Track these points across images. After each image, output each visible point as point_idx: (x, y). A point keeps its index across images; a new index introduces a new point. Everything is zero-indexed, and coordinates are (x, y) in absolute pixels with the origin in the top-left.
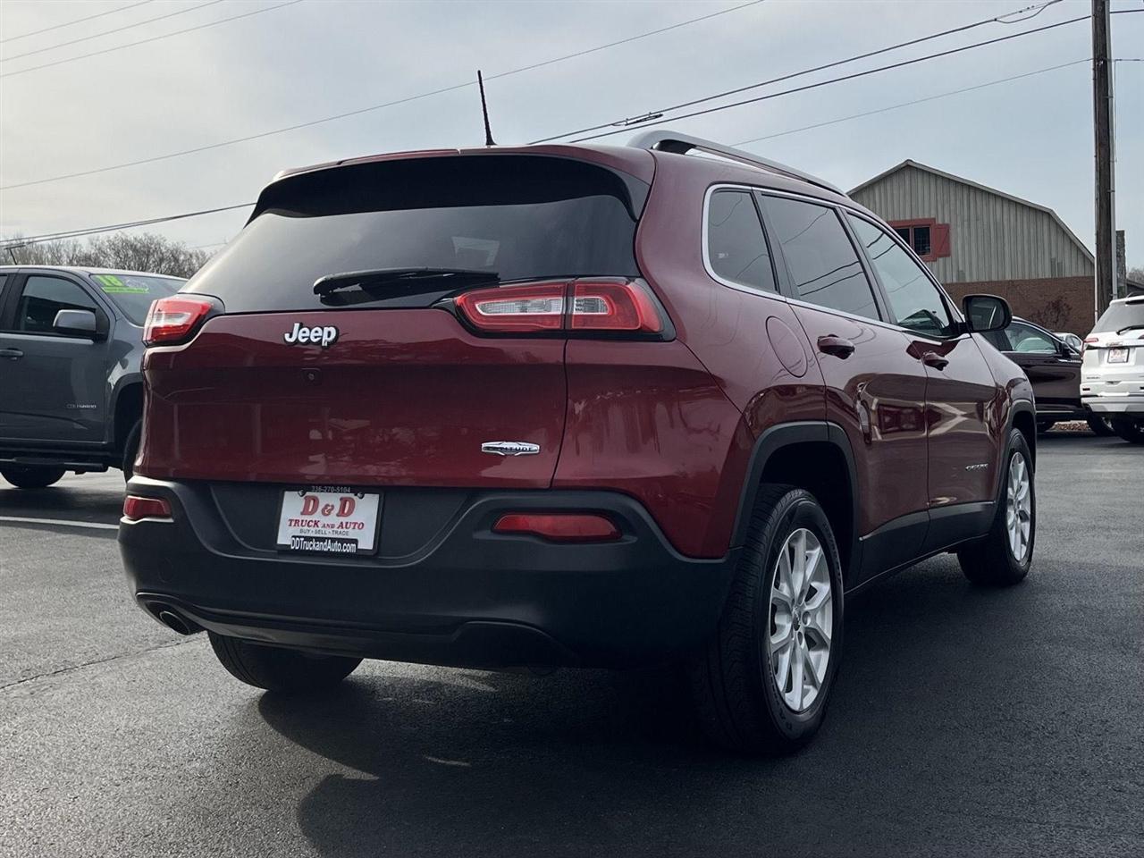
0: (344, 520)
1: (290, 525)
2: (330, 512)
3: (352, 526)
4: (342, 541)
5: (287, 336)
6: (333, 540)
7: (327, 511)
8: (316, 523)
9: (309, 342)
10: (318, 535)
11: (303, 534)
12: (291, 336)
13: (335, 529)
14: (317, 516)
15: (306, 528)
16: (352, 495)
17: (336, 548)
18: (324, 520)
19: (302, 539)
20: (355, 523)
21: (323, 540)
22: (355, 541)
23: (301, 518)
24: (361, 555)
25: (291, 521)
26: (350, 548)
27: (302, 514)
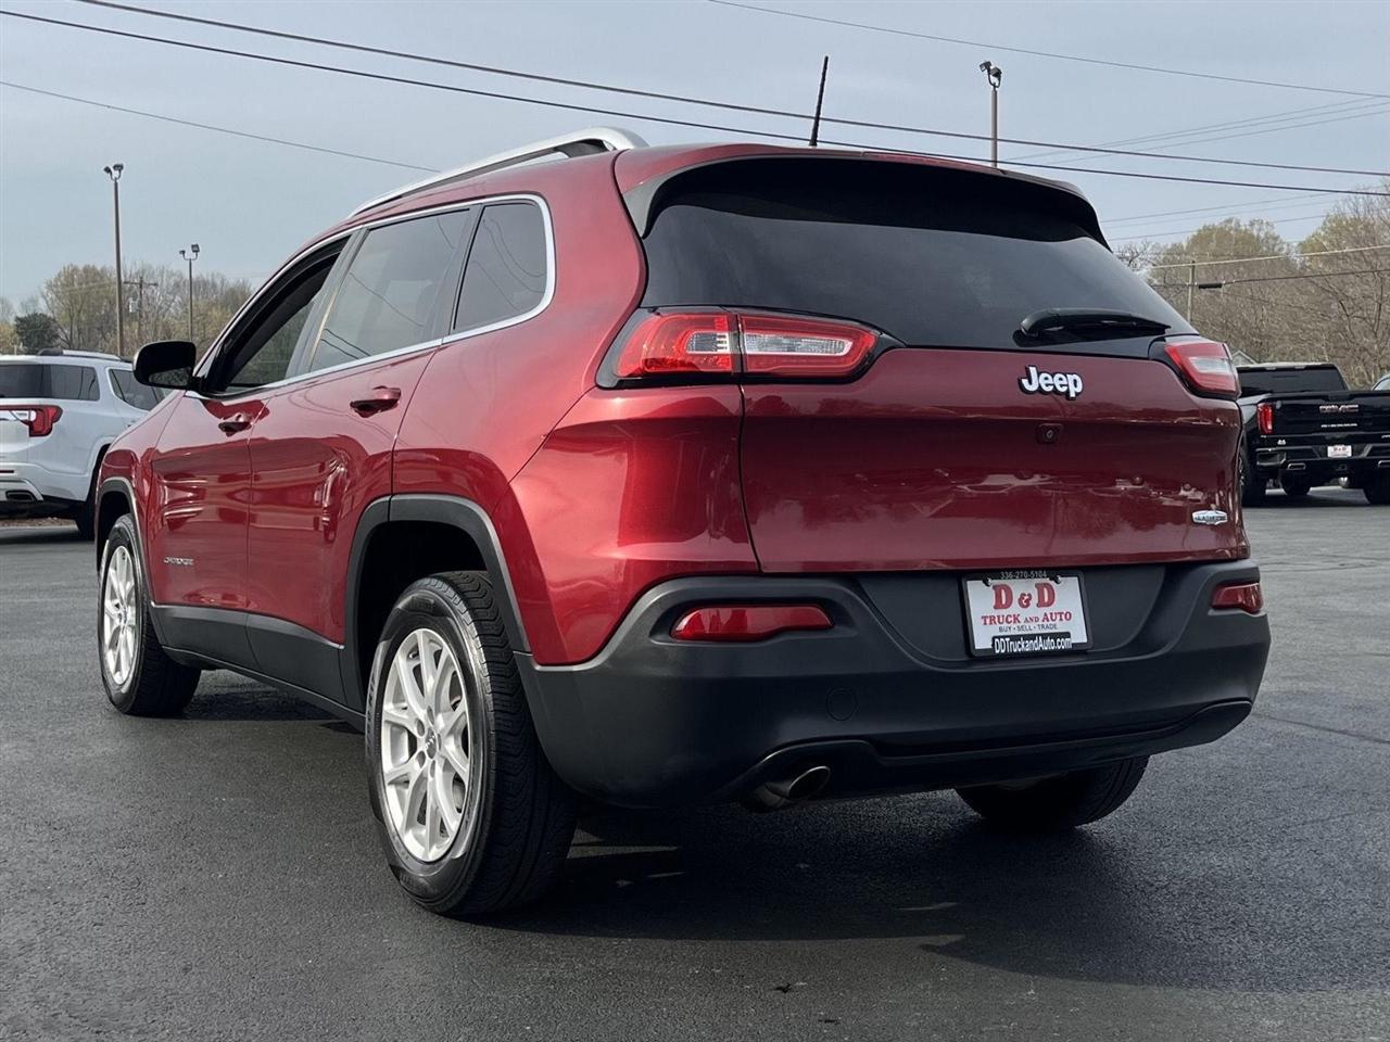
0: (1047, 610)
1: (985, 624)
2: (1027, 601)
3: (1058, 617)
4: (1055, 636)
5: (1025, 382)
6: (1044, 636)
7: (1025, 602)
8: (1016, 619)
9: (1055, 391)
10: (1024, 633)
11: (1004, 634)
12: (1030, 382)
13: (1040, 623)
14: (1015, 608)
15: (1005, 625)
16: (1047, 580)
17: (1049, 645)
18: (1024, 614)
19: (1008, 639)
20: (1061, 614)
21: (1032, 637)
22: (1067, 635)
23: (996, 613)
24: (1077, 651)
25: (984, 618)
26: (1065, 644)
27: (995, 607)
